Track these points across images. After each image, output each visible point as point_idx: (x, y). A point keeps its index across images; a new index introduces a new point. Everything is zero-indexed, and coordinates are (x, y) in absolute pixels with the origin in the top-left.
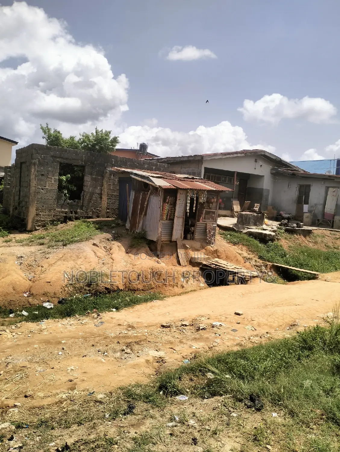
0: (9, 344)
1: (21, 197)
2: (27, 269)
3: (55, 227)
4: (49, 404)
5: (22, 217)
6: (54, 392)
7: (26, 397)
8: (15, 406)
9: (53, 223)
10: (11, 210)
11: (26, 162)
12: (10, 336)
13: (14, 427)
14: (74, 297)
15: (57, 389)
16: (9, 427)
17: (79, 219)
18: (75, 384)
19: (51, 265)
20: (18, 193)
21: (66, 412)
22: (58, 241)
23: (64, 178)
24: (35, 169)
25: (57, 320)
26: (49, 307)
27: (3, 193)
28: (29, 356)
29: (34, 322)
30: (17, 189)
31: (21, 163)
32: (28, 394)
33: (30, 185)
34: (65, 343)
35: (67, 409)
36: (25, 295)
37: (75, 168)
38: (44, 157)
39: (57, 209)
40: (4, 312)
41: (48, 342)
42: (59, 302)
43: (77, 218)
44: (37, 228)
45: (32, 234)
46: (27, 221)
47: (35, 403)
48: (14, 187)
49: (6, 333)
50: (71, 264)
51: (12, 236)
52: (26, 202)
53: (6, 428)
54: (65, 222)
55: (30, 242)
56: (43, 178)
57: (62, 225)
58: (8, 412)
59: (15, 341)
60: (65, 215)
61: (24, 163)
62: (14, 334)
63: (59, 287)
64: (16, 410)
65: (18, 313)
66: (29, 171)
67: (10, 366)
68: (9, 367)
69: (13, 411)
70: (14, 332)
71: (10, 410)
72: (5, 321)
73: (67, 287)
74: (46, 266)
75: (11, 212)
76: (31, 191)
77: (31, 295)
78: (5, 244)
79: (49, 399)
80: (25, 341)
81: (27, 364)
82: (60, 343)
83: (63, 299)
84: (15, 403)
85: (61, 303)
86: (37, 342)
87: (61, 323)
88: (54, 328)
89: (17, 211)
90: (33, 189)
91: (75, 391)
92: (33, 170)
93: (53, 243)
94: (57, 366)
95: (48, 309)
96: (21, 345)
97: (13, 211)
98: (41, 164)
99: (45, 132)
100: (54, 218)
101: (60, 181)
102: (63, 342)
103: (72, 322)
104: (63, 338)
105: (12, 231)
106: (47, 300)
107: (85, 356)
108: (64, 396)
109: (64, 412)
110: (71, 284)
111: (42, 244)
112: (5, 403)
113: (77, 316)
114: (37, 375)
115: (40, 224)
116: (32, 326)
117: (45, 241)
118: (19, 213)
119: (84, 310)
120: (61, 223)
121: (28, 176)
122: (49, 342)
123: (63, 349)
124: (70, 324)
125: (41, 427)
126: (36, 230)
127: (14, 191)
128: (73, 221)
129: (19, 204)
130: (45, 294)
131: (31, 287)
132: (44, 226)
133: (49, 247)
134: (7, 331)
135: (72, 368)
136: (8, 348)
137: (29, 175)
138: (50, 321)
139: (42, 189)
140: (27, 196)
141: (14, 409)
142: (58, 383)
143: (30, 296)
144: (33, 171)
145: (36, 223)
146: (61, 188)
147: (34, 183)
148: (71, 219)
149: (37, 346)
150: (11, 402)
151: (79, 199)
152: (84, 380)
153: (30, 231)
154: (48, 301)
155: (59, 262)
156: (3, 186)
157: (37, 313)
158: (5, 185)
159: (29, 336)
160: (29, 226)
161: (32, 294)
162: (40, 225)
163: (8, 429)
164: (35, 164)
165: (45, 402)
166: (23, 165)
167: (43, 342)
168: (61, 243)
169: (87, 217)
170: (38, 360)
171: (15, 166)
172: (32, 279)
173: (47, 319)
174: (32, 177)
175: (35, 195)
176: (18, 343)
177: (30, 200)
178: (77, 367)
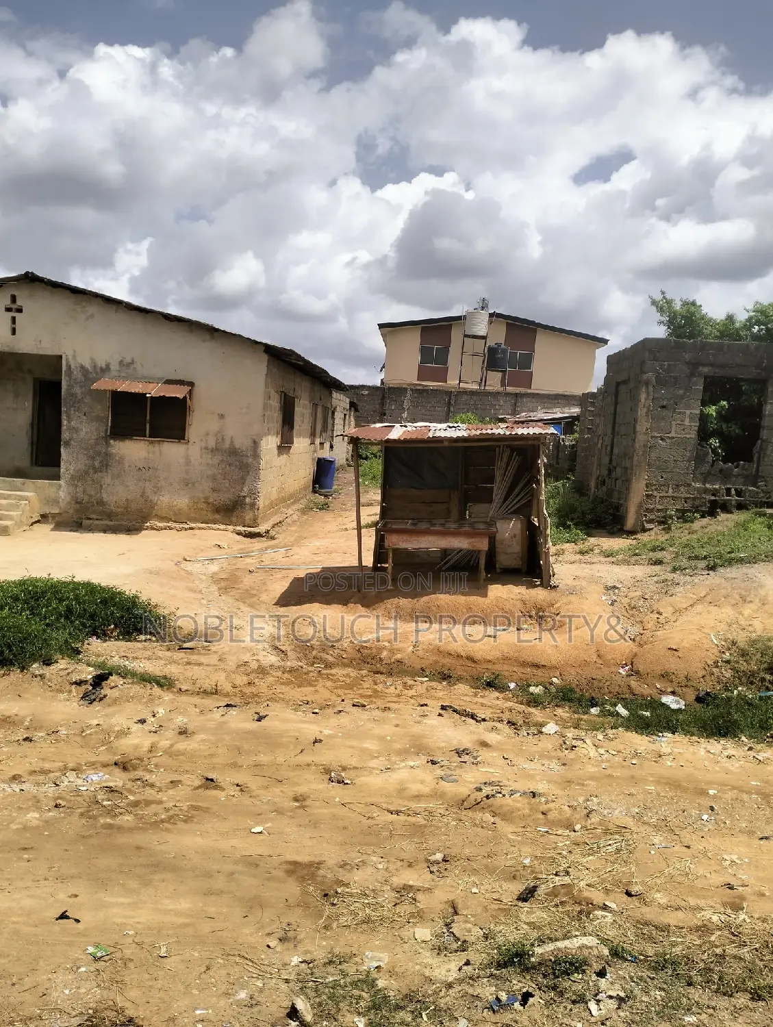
0: (591, 769)
1: (614, 457)
2: (626, 614)
3: (687, 525)
4: (681, 925)
5: (614, 500)
6: (692, 902)
7: (629, 894)
8: (605, 908)
9: (683, 516)
10: (593, 484)
11: (629, 380)
12: (593, 753)
13: (606, 952)
14: (735, 692)
15: (698, 897)
16: (597, 947)
17: (747, 509)
18: (742, 898)
19: (678, 612)
20: (609, 448)
21: (723, 956)
22: (697, 558)
23: (712, 410)
24: (648, 394)
25: (695, 738)
26: (674, 706)
27: (576, 451)
28: (634, 806)
29: (642, 734)
30: (608, 440)
31: (618, 384)
32: (635, 889)
33: (635, 432)
34: (715, 796)
35: (724, 951)
36: (621, 671)
37: (742, 386)
38: (669, 365)
39: (693, 484)
40: (580, 701)
41: (675, 785)
42: (699, 700)
43: (741, 507)
44: (648, 526)
45: (635, 539)
46: (626, 511)
47: (649, 913)
48: (601, 438)
49: (585, 746)
50: (727, 612)
51: (592, 540)
52: (626, 469)
53: (591, 948)
54: (712, 512)
55: (632, 557)
56: (665, 412)
57: (706, 521)
58: (591, 915)
59: (604, 767)
60: (713, 498)
61: (625, 382)
62: (602, 751)
63: (700, 665)
64: (609, 918)
65: (608, 707)
66: (634, 399)
67: (595, 819)
68: (593, 820)
69: (602, 916)
70: (602, 747)
71: (596, 912)
72: (581, 720)
73: (717, 667)
74: (667, 612)
75: (593, 489)
76: (637, 445)
77: (634, 672)
78: (579, 557)
79: (680, 914)
80: (626, 773)
81: (630, 822)
82: (704, 793)
83: (708, 694)
84: (605, 900)
85: (703, 703)
86: (651, 779)
87: (705, 748)
88: (688, 756)
89: (604, 488)
90: (641, 438)
91: (742, 916)
92: (643, 396)
93: (684, 562)
94: (698, 846)
95: (673, 710)
96: (617, 777)
97: (597, 487)
98: (661, 382)
99: (661, 310)
100: (686, 505)
101: (703, 418)
102: (711, 792)
103: (731, 752)
104: (710, 783)
105: (594, 532)
106: (669, 690)
107: (767, 838)
108: (715, 918)
109: (717, 955)
110: (728, 662)
111: (659, 562)
112: (586, 894)
113: (743, 738)
114: (653, 852)
115: (653, 517)
116: (640, 742)
117: (666, 555)
118: (610, 493)
119: (761, 727)
120: (703, 516)
121: (631, 410)
122: (679, 786)
123: (712, 808)
124: (726, 754)
125: (662, 970)
126: (644, 530)
127: (599, 445)
128: (731, 513)
129: (610, 471)
130: (664, 676)
131: (636, 655)
132: (662, 522)
133: (674, 570)
134: (588, 741)
135: (734, 857)
136: (592, 778)
137: (634, 410)
138: (678, 737)
139: (662, 439)
140: (628, 455)
141: (603, 913)
142: (699, 884)
143: (632, 675)
144: (643, 400)
145: (645, 516)
146: (704, 435)
147: (643, 426)
148: (726, 508)
149: (653, 788)
150: (597, 897)
151: (749, 459)
152: (763, 895)
153: (631, 533)
154: (673, 693)
155: (699, 608)
156: (576, 435)
157: (648, 714)
158: (581, 432)
159: (633, 762)
160: (630, 523)
161: (638, 673)
162: (653, 520)
163: (595, 952)
164: (647, 384)
165: (672, 918)
166: (623, 389)
167: (667, 784)
168: (703, 564)
169: (765, 502)
170: (653, 820)
171: (603, 392)
172: (638, 639)
173: (673, 733)
174: (642, 412)
175: (645, 452)
176: (609, 772)
177: (635, 462)
178: (746, 860)
